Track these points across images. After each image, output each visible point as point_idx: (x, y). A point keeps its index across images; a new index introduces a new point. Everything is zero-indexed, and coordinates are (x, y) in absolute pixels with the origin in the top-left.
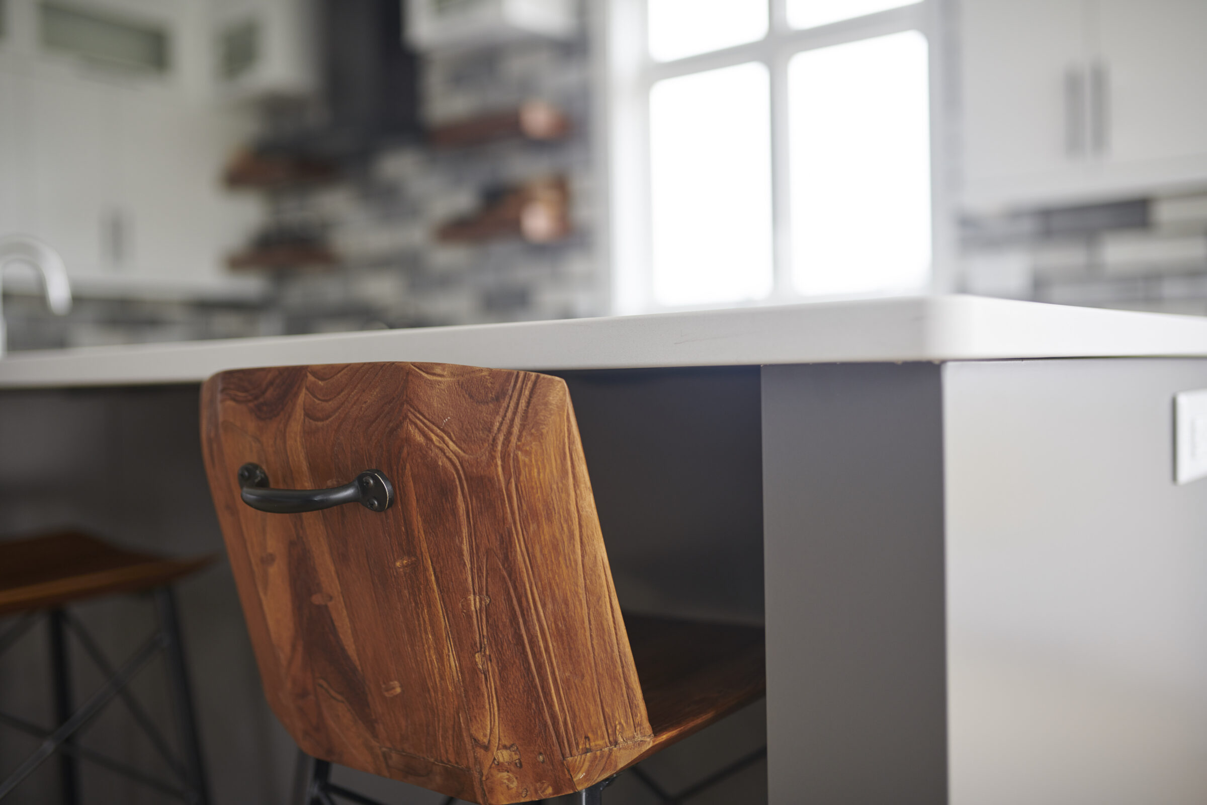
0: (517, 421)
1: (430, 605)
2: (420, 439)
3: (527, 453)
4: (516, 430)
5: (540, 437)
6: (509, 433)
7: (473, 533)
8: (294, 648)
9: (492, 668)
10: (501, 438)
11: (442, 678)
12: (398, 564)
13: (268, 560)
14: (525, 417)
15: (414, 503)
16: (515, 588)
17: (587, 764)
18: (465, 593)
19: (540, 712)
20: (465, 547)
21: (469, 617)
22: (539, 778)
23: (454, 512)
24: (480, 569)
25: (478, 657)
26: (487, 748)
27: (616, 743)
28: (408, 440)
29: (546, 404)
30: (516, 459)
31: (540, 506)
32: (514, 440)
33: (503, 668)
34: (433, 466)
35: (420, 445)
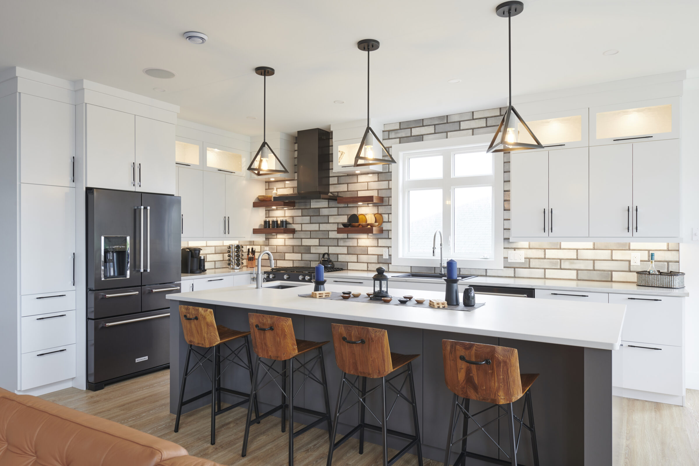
0: (511, 355)
1: (494, 377)
2: (497, 356)
3: (512, 359)
4: (511, 356)
5: (514, 357)
6: (510, 356)
7: (503, 368)
8: (464, 381)
9: (503, 386)
10: (509, 357)
11: (494, 386)
12: (490, 371)
13: (462, 368)
14: (512, 354)
15: (495, 364)
16: (508, 375)
17: (514, 399)
18: (500, 376)
19: (509, 391)
20: (501, 370)
21: (500, 379)
22: (507, 400)
23: (501, 366)
24: (503, 373)
25: (501, 384)
26: (500, 396)
27: (518, 396)
28: (495, 356)
29: (515, 353)
30: (510, 359)
31: (513, 365)
32: (510, 357)
33: (504, 386)
34: (499, 360)
35: (497, 357)
